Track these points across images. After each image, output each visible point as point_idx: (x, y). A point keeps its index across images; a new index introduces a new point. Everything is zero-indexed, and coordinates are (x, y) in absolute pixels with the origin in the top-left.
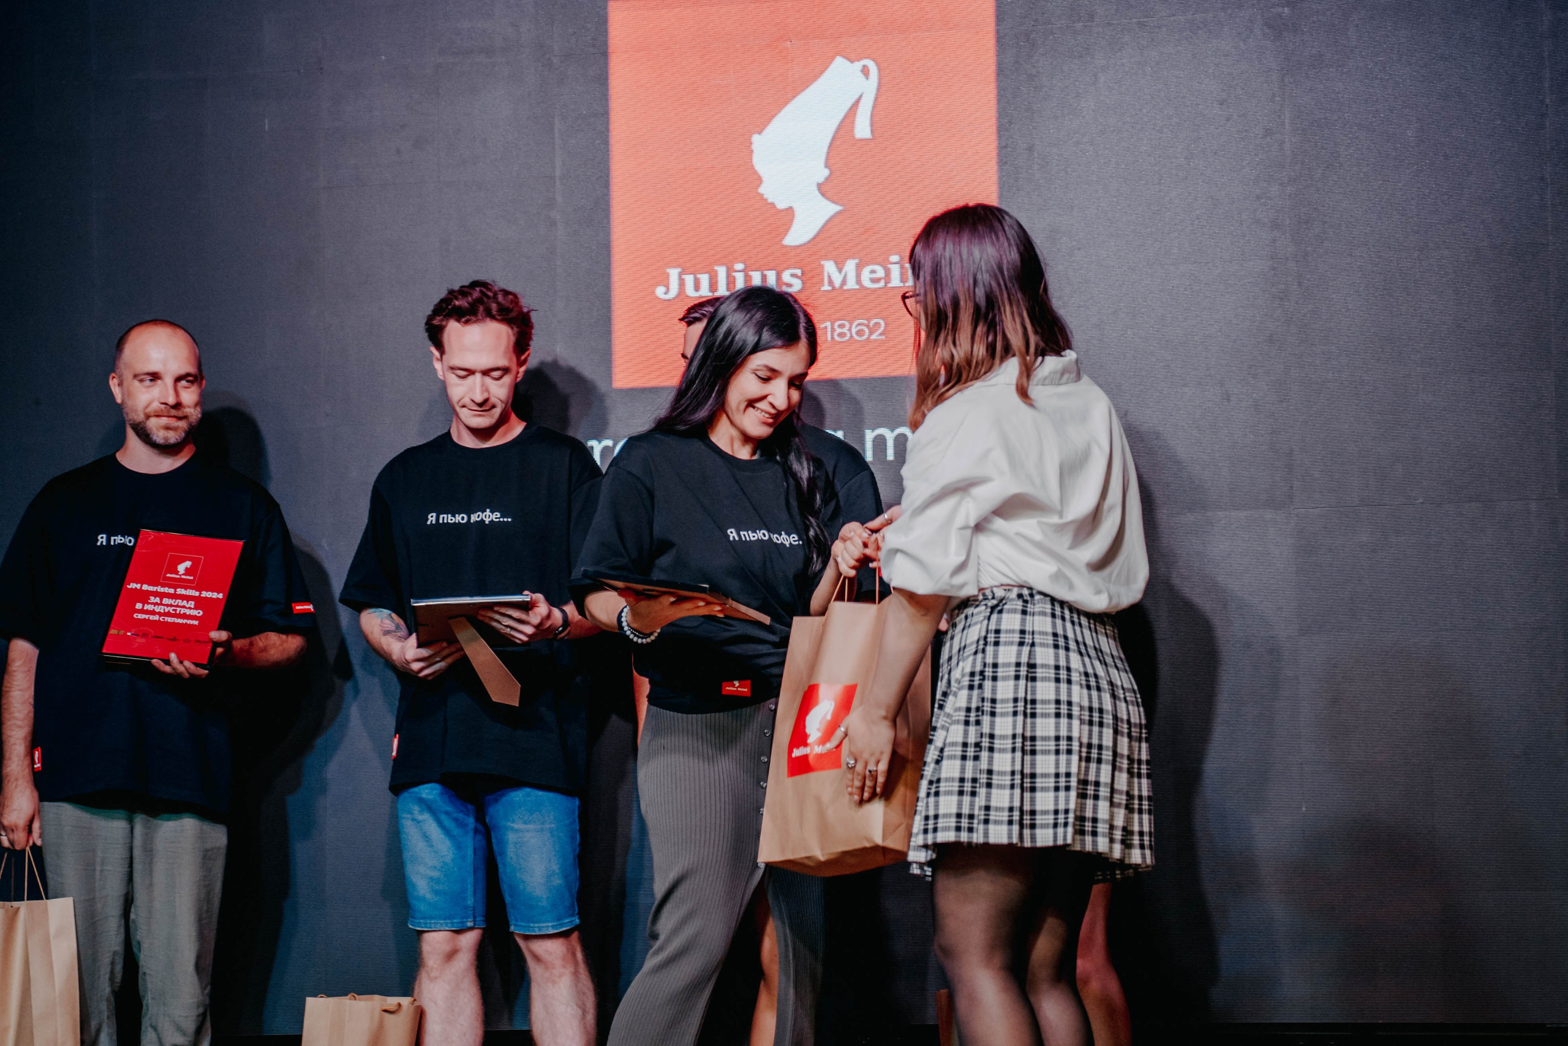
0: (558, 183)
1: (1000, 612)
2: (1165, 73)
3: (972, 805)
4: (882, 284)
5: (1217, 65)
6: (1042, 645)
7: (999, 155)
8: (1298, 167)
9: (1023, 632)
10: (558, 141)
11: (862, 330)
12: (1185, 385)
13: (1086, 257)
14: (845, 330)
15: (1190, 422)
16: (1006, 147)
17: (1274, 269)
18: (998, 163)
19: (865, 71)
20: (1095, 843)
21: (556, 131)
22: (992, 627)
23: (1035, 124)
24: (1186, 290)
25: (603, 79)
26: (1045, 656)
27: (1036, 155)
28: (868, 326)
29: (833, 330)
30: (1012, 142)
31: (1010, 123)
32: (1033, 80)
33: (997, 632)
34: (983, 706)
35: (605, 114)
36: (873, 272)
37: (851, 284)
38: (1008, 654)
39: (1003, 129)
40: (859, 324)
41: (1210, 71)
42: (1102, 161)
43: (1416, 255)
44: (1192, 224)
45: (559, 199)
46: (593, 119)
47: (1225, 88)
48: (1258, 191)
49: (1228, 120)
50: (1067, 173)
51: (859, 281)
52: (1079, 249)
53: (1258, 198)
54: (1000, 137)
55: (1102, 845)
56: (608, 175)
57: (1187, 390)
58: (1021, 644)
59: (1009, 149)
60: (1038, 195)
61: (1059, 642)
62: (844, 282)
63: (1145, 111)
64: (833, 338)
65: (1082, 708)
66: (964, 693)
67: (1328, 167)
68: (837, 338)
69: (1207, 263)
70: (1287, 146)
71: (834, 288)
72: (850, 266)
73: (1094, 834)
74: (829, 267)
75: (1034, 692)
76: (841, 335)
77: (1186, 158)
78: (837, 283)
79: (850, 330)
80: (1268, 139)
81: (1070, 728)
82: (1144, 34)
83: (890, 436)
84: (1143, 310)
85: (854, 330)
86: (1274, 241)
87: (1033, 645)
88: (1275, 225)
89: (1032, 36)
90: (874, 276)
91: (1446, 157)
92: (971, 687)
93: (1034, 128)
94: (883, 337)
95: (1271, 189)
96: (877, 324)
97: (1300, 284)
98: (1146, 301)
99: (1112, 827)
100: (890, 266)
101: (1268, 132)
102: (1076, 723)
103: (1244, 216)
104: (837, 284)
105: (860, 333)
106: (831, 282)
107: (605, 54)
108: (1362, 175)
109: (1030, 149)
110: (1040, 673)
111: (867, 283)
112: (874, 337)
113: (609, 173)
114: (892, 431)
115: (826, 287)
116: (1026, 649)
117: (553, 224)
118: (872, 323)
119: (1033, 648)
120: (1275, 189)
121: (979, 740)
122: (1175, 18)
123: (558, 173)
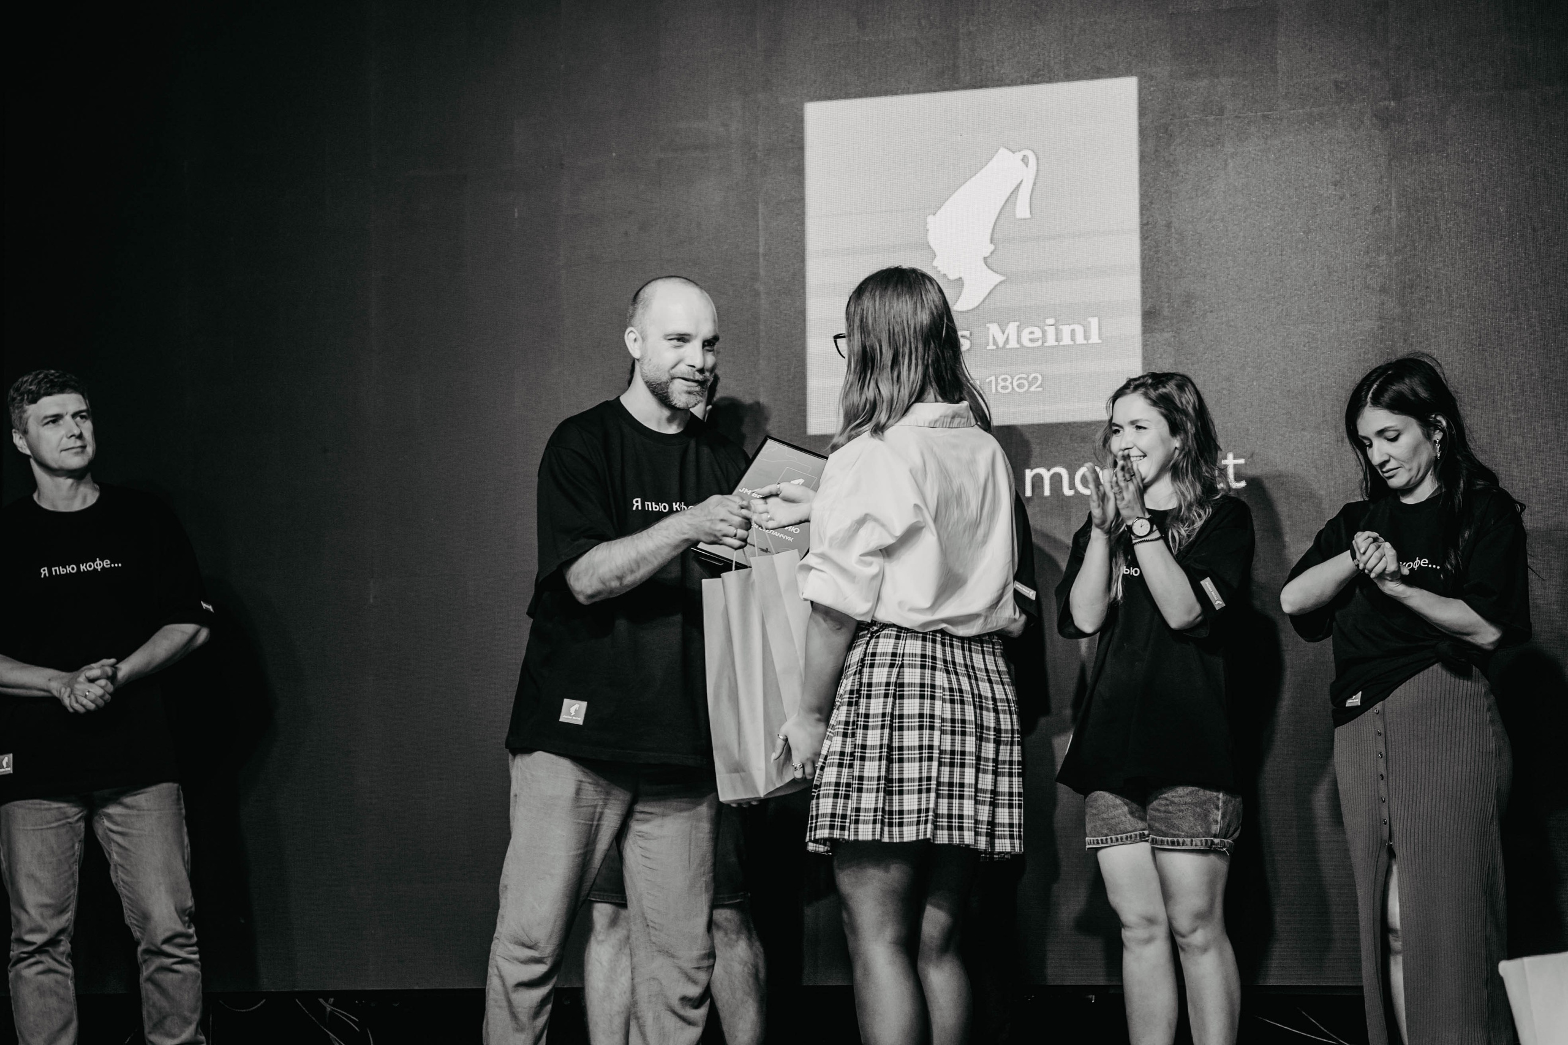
0: (761, 259)
1: (878, 637)
2: (1287, 159)
3: (845, 806)
4: (1039, 343)
5: (1331, 151)
6: (911, 666)
7: (1141, 232)
8: (1403, 239)
9: (894, 655)
10: (761, 223)
11: (1022, 383)
12: (1304, 429)
13: (1216, 318)
14: (1008, 383)
15: (1309, 461)
16: (1147, 223)
17: (1382, 328)
18: (1141, 238)
19: (1025, 160)
20: (961, 837)
21: (760, 215)
22: (870, 650)
23: (1172, 204)
24: (1304, 346)
25: (799, 171)
26: (912, 676)
27: (1173, 230)
28: (1027, 379)
29: (997, 384)
30: (1153, 220)
31: (1151, 203)
32: (1171, 166)
33: (874, 654)
34: (858, 721)
35: (801, 200)
36: (1031, 333)
37: (1013, 344)
38: (880, 675)
39: (1143, 208)
40: (1019, 379)
41: (1326, 157)
42: (1231, 235)
43: (1507, 315)
44: (1310, 290)
45: (762, 272)
46: (791, 204)
47: (1339, 171)
48: (1367, 260)
49: (1341, 199)
50: (1200, 246)
51: (1019, 341)
52: (1211, 311)
53: (1368, 266)
54: (1142, 215)
55: (968, 837)
56: (804, 253)
57: (1306, 434)
58: (892, 666)
59: (1150, 226)
60: (1175, 265)
61: (927, 663)
62: (1007, 341)
63: (1268, 192)
64: (997, 389)
65: (943, 720)
66: (844, 708)
67: (1429, 239)
68: (1000, 390)
69: (1323, 323)
70: (1394, 222)
71: (998, 347)
72: (1012, 328)
73: (961, 829)
74: (994, 329)
75: (901, 708)
76: (1004, 387)
77: (1304, 232)
78: (1001, 342)
79: (1012, 383)
80: (1377, 215)
81: (931, 738)
82: (1268, 126)
83: (1046, 474)
84: (1267, 365)
85: (1015, 384)
86: (1382, 303)
87: (902, 666)
88: (1383, 290)
89: (1170, 128)
90: (1032, 336)
91: (1534, 229)
92: (850, 704)
93: (1171, 207)
94: (1040, 389)
95: (1379, 259)
96: (1035, 378)
97: (1405, 341)
98: (1269, 357)
99: (977, 822)
100: (1046, 328)
101: (1376, 210)
102: (937, 733)
103: (1356, 282)
104: (1001, 344)
105: (1020, 386)
106: (995, 343)
107: (801, 148)
108: (1459, 246)
109: (1169, 225)
110: (907, 691)
111: (1026, 343)
112: (1032, 389)
113: (804, 249)
114: (1049, 470)
115: (991, 347)
116: (895, 670)
117: (757, 294)
118: (1030, 378)
119: (902, 669)
120: (1382, 259)
121: (853, 750)
122: (1295, 111)
123: (761, 250)
